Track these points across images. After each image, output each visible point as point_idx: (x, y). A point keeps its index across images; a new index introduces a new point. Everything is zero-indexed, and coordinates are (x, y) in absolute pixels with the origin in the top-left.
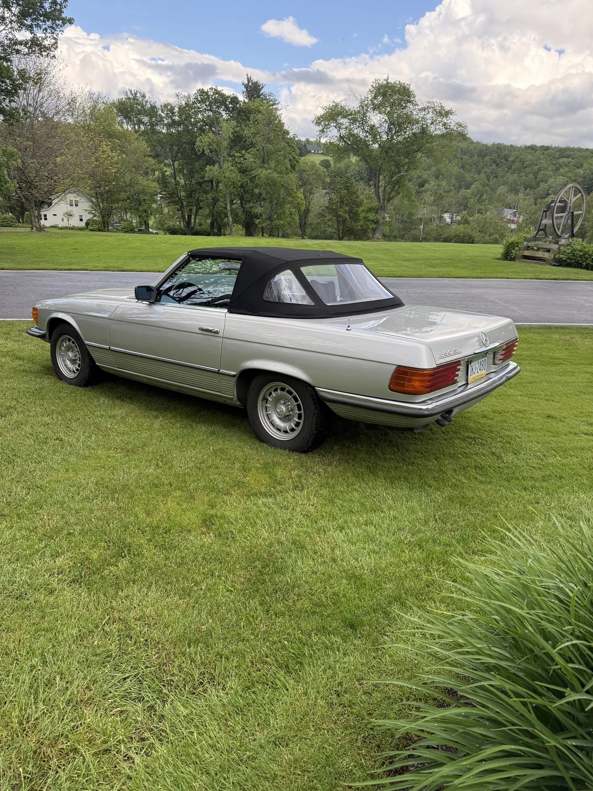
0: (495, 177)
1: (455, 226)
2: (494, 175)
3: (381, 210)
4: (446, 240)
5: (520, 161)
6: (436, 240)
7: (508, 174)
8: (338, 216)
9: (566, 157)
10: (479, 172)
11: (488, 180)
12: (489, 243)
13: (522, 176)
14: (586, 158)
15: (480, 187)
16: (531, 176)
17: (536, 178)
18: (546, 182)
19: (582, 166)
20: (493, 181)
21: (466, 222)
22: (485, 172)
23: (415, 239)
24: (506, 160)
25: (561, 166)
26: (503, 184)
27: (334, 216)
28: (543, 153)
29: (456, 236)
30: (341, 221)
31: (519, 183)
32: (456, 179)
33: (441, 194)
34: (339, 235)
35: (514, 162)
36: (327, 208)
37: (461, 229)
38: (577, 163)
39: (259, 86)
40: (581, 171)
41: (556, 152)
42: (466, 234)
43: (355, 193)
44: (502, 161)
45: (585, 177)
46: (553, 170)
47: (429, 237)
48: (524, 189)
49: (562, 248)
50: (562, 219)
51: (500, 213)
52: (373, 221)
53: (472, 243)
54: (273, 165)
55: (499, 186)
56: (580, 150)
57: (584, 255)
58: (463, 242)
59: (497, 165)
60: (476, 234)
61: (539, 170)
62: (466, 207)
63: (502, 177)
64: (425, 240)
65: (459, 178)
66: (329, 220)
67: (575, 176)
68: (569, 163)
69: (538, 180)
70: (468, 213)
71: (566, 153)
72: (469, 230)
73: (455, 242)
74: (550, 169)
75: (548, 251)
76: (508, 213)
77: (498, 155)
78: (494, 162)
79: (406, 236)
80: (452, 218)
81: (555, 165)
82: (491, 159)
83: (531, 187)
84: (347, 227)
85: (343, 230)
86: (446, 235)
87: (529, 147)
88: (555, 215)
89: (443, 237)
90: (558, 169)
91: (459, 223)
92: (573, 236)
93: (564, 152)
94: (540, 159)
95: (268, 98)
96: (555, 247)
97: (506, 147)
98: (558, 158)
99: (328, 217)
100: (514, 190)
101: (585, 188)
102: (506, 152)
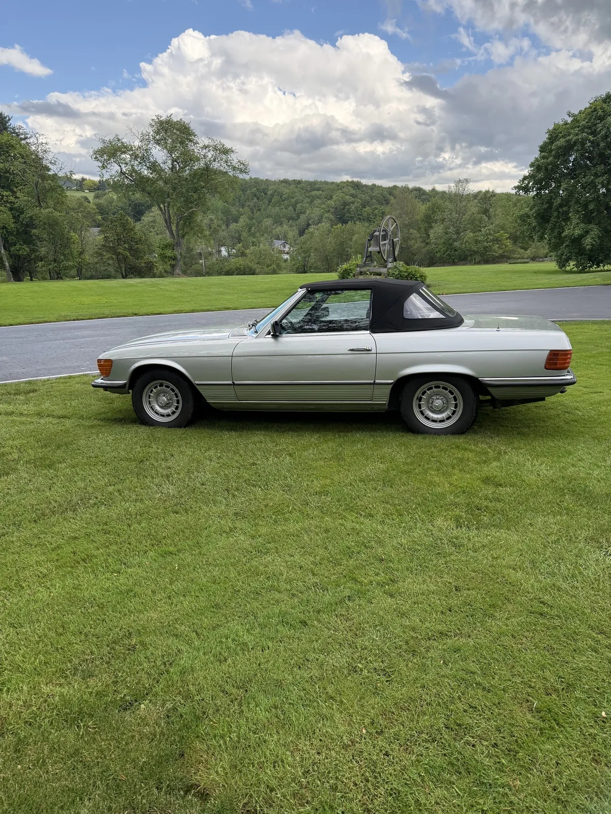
0: (258, 210)
1: (233, 260)
2: (257, 208)
3: (177, 246)
4: (229, 273)
5: (278, 195)
6: (220, 274)
7: (270, 207)
8: (118, 254)
9: (318, 190)
10: (243, 206)
11: (253, 213)
12: (268, 274)
13: (282, 209)
14: (333, 191)
15: (247, 220)
16: (291, 208)
17: (295, 210)
18: (304, 213)
19: (331, 198)
20: (257, 214)
21: (243, 254)
22: (249, 206)
23: (198, 274)
24: (266, 194)
25: (314, 198)
26: (267, 217)
27: (114, 254)
28: (297, 187)
29: (237, 269)
30: (121, 259)
31: (281, 215)
32: (223, 213)
33: (215, 228)
34: (122, 274)
35: (272, 195)
36: (104, 246)
37: (241, 261)
38: (327, 195)
39: (5, 118)
40: (331, 203)
41: (307, 186)
42: (246, 266)
43: (132, 230)
44: (261, 194)
45: (336, 208)
46: (308, 202)
47: (211, 272)
48: (287, 221)
49: (390, 271)
50: (386, 246)
51: (271, 244)
52: (171, 257)
53: (253, 274)
54: (51, 203)
55: (263, 219)
56: (326, 183)
57: (408, 275)
58: (244, 274)
59: (258, 199)
60: (254, 266)
61: (297, 203)
62: (240, 241)
63: (265, 210)
64: (209, 274)
65: (226, 212)
66: (108, 259)
67: (328, 207)
68: (320, 195)
69: (297, 212)
70: (243, 247)
71: (316, 186)
72: (247, 262)
73: (237, 274)
74: (305, 201)
75: (380, 274)
76: (278, 244)
77: (257, 189)
78: (255, 196)
79: (189, 271)
80: (228, 252)
81: (309, 197)
82: (252, 193)
83: (293, 219)
84: (130, 265)
85: (125, 268)
86: (227, 268)
87: (282, 181)
88: (381, 243)
89: (224, 270)
90: (312, 201)
91: (236, 256)
92: (395, 260)
93: (313, 186)
94: (295, 192)
95: (17, 131)
96: (384, 270)
97: (262, 181)
98: (310, 192)
99: (107, 255)
100: (278, 221)
101: (338, 218)
102: (264, 186)
